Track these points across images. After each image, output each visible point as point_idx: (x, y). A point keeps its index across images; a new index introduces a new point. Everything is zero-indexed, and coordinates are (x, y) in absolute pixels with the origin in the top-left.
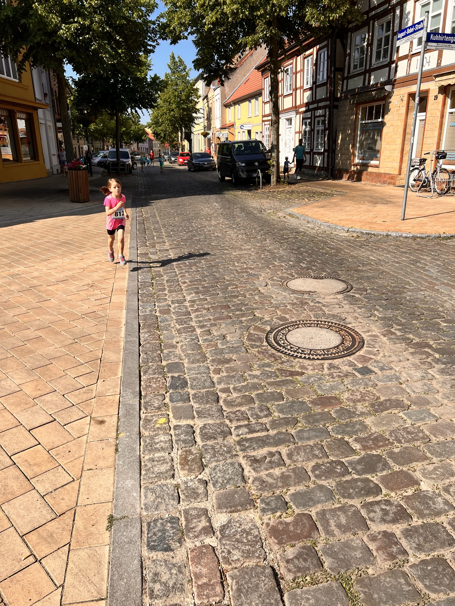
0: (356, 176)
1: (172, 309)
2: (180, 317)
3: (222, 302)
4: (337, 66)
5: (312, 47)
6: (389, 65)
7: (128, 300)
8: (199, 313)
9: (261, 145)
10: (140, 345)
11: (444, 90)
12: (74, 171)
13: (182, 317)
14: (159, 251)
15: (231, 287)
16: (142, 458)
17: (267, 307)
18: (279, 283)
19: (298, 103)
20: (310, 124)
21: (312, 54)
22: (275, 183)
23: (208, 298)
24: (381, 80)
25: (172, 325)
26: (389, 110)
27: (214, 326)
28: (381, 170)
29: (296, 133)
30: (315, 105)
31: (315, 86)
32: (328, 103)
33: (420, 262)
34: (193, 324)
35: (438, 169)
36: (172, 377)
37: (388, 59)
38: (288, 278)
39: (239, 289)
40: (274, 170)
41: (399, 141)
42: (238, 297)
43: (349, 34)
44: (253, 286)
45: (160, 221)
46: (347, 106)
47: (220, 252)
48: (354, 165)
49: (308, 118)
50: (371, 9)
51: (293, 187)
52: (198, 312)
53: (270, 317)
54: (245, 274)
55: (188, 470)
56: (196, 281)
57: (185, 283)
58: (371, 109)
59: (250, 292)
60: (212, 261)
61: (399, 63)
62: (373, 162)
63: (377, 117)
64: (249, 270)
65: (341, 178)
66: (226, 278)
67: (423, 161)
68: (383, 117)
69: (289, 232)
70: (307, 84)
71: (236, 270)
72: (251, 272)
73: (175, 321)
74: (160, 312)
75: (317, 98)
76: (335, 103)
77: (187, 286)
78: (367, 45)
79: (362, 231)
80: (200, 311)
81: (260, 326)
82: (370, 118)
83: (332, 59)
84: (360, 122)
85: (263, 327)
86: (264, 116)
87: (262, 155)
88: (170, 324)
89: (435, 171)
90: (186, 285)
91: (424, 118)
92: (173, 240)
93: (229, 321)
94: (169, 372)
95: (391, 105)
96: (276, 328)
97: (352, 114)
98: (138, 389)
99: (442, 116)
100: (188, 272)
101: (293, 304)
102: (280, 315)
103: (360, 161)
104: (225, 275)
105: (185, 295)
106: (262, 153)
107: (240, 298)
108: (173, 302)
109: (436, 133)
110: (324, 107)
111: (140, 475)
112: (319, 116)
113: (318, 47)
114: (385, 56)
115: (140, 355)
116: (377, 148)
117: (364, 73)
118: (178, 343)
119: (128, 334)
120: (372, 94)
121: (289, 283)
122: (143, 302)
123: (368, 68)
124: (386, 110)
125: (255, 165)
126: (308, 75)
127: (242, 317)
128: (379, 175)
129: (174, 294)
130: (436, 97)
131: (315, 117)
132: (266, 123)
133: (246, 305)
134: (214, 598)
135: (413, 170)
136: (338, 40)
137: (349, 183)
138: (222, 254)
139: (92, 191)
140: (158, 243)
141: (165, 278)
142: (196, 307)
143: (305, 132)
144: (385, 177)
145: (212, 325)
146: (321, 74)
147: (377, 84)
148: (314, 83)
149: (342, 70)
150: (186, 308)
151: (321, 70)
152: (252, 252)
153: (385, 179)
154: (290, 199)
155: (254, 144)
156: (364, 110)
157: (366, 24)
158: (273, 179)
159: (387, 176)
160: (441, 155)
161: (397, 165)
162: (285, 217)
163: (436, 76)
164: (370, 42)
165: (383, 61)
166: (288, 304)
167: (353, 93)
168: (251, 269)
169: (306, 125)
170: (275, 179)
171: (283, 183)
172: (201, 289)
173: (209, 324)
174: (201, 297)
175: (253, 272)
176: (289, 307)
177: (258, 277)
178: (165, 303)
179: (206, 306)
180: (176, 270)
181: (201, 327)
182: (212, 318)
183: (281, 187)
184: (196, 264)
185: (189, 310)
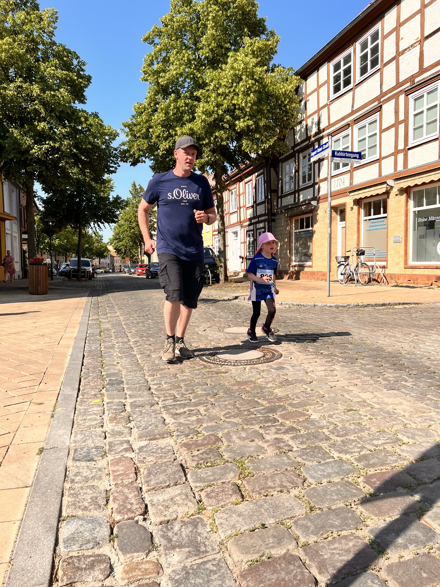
0: (294, 276)
1: (116, 346)
2: (123, 350)
4: (272, 188)
5: (252, 174)
6: (313, 186)
7: (75, 343)
8: (141, 347)
9: (210, 251)
10: (83, 365)
11: (358, 202)
12: (35, 266)
13: (125, 350)
14: (110, 317)
16: (75, 420)
18: (216, 329)
19: (242, 219)
20: (253, 235)
21: (251, 180)
22: (223, 281)
23: (151, 339)
24: (309, 198)
25: (115, 354)
26: (316, 221)
28: (314, 269)
29: (241, 243)
30: (256, 220)
31: (256, 204)
32: (266, 217)
33: (339, 318)
34: (135, 353)
35: (360, 264)
36: (110, 380)
37: (312, 181)
38: (225, 327)
40: (222, 270)
41: (327, 244)
43: (280, 164)
45: (113, 302)
46: (282, 220)
48: (292, 267)
49: (251, 231)
50: (296, 145)
51: (239, 284)
52: (139, 346)
53: (204, 346)
55: (116, 423)
56: (141, 331)
57: (130, 332)
58: (302, 220)
61: (321, 184)
62: (308, 264)
63: (308, 226)
65: (282, 278)
67: (347, 258)
68: (312, 227)
70: (249, 203)
73: (118, 352)
74: (105, 348)
75: (258, 214)
76: (273, 218)
77: (132, 334)
78: (295, 172)
79: (293, 303)
82: (302, 227)
83: (268, 182)
84: (294, 231)
86: (214, 231)
88: (113, 354)
89: (357, 266)
91: (344, 226)
92: (124, 311)
94: (107, 377)
95: (318, 216)
97: (287, 225)
98: (77, 386)
99: (359, 223)
100: (135, 326)
101: (226, 339)
103: (297, 263)
105: (130, 339)
106: (212, 257)
108: (117, 343)
109: (355, 237)
110: (264, 221)
111: (72, 428)
112: (261, 228)
113: (256, 174)
114: (309, 179)
115: (82, 370)
116: (310, 251)
117: (294, 193)
118: (118, 363)
119: (72, 359)
120: (302, 208)
121: (225, 329)
122: (89, 343)
123: (297, 189)
124: (314, 221)
125: (205, 267)
126: (249, 196)
128: (313, 273)
129: (119, 339)
130: (352, 209)
131: (257, 229)
132: (216, 236)
134: (128, 480)
135: (340, 265)
136: (272, 169)
137: (289, 281)
139: (50, 289)
140: (109, 313)
141: (113, 330)
142: (139, 344)
143: (250, 242)
144: (318, 274)
145: (151, 352)
146: (260, 195)
147: (305, 201)
148: (255, 202)
149: (276, 191)
150: (130, 345)
151: (260, 192)
153: (318, 276)
154: (235, 290)
156: (297, 221)
157: (292, 156)
158: (222, 277)
159: (320, 274)
160: (360, 253)
161: (326, 264)
162: (229, 299)
163: (350, 192)
164: (297, 169)
165: (308, 183)
167: (287, 209)
168: (193, 323)
169: (249, 236)
170: (223, 277)
171: (231, 281)
172: (145, 334)
173: (149, 352)
174: (144, 339)
175: (194, 324)
176: (222, 340)
177: (198, 327)
178: (110, 344)
179: (148, 343)
180: (124, 326)
181: (141, 354)
182: (152, 349)
183: (229, 284)
184: (143, 322)
185: (133, 346)
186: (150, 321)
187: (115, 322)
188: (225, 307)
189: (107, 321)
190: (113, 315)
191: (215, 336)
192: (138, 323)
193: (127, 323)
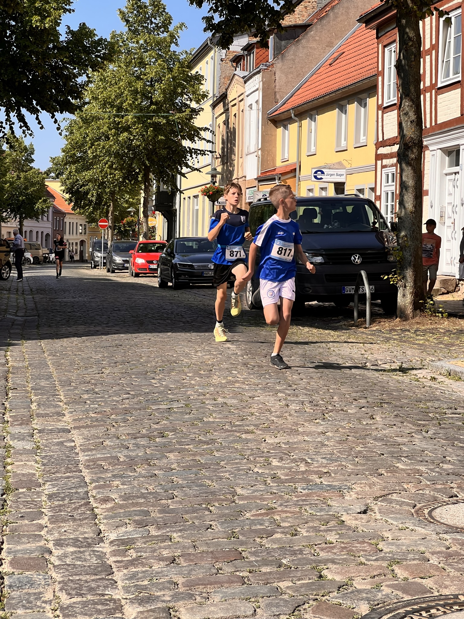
1: (53, 559)
2: (77, 578)
3: (218, 544)
8: (140, 569)
13: (84, 578)
14: (40, 431)
15: (254, 512)
17: (363, 560)
18: (407, 508)
22: (409, 311)
23: (175, 535)
25: (49, 596)
27: (183, 598)
34: (118, 594)
38: (435, 499)
39: (277, 517)
42: (270, 534)
44: (321, 510)
45: (55, 374)
47: (228, 436)
52: (135, 566)
53: (371, 584)
54: (300, 487)
56: (143, 496)
57: (106, 500)
59: (311, 524)
60: (201, 455)
64: (315, 478)
66: (239, 491)
69: (445, 406)
71: (274, 477)
72: (318, 481)
73: (57, 587)
74: (14, 563)
77: (112, 508)
80: (143, 565)
81: (335, 601)
85: (347, 603)
86: (380, 144)
87: (373, 236)
88: (40, 593)
90: (109, 505)
92: (87, 411)
93: (237, 588)
96: (390, 611)
100: (121, 477)
101: (449, 556)
102: (406, 579)
104: (238, 485)
105: (102, 527)
107: (277, 536)
108: (59, 543)
121: (438, 510)
125: (351, 263)
127: (280, 580)
129: (66, 526)
132: (386, 162)
133: (294, 553)
138: (234, 441)
140: (38, 415)
141: (48, 489)
142: (133, 554)
145: (177, 597)
150: (101, 556)
152: (328, 439)
154: (453, 345)
155: (349, 209)
158: (405, 298)
162: (434, 379)
166: (433, 553)
168: (321, 474)
170: (409, 298)
171: (435, 311)
172: (155, 514)
173: (167, 595)
174: (154, 532)
175: (325, 481)
176: (434, 560)
177: (340, 492)
178: (32, 546)
179: (165, 553)
180: (85, 473)
181: (141, 601)
182: (180, 580)
183: (427, 320)
184: (147, 461)
185: (111, 560)
186: (171, 456)
187: (55, 452)
188: (425, 412)
189: (29, 446)
190: (52, 424)
191: (406, 540)
192: (131, 463)
193: (94, 461)
